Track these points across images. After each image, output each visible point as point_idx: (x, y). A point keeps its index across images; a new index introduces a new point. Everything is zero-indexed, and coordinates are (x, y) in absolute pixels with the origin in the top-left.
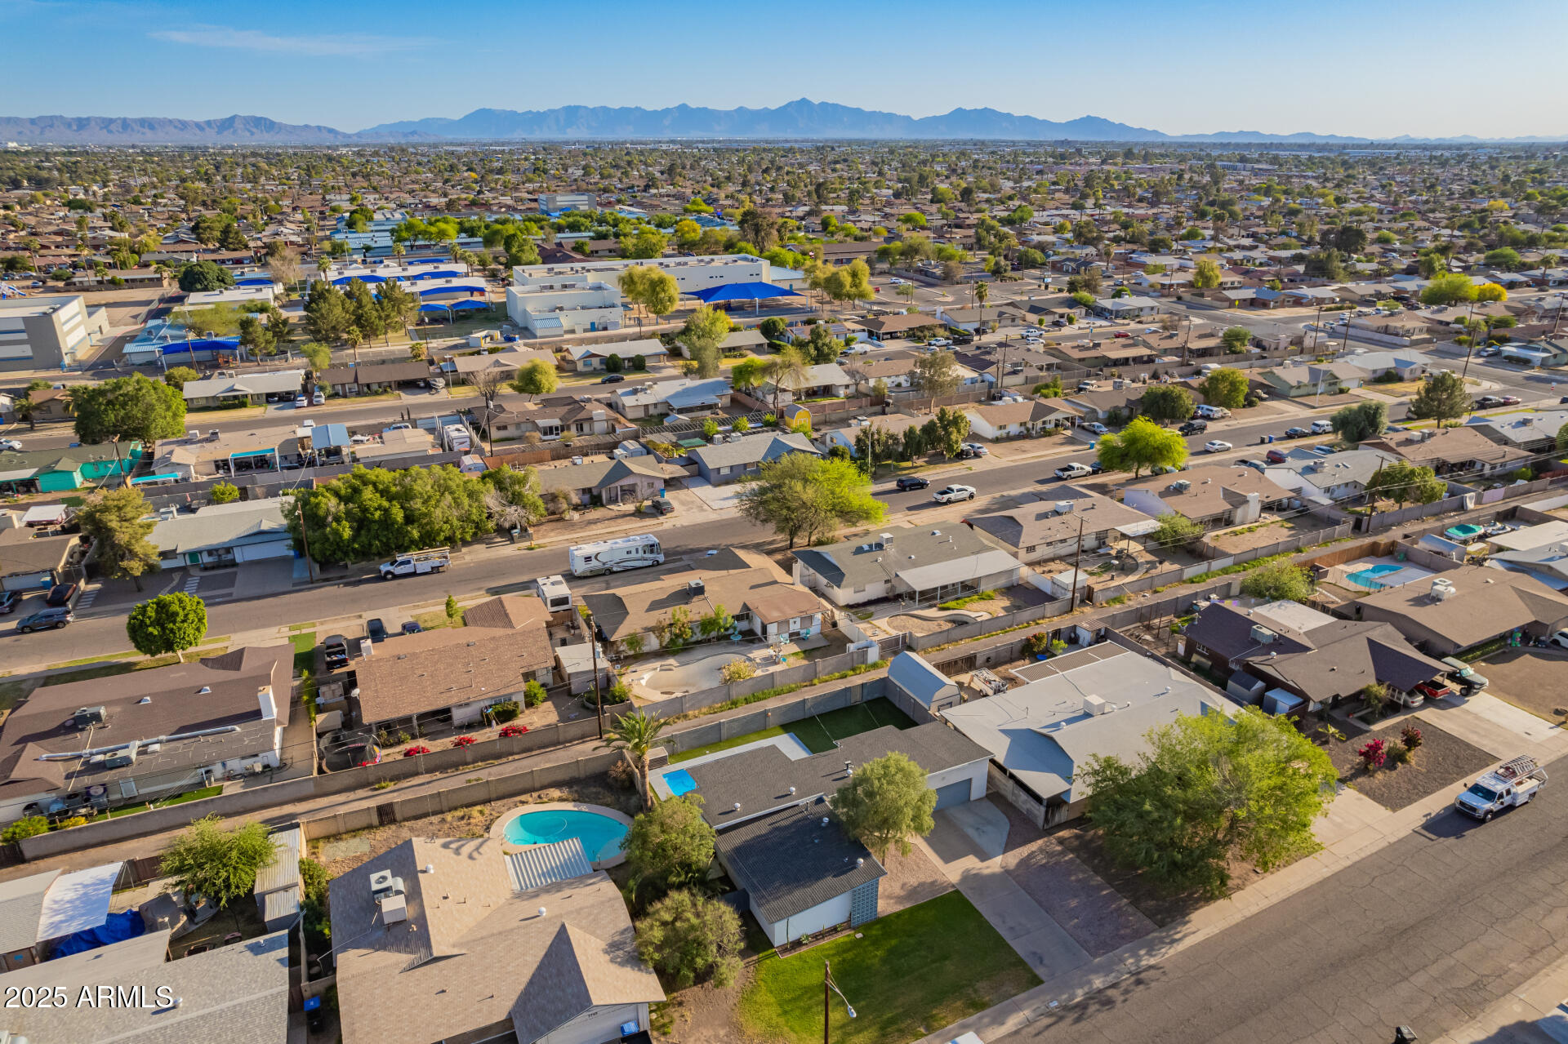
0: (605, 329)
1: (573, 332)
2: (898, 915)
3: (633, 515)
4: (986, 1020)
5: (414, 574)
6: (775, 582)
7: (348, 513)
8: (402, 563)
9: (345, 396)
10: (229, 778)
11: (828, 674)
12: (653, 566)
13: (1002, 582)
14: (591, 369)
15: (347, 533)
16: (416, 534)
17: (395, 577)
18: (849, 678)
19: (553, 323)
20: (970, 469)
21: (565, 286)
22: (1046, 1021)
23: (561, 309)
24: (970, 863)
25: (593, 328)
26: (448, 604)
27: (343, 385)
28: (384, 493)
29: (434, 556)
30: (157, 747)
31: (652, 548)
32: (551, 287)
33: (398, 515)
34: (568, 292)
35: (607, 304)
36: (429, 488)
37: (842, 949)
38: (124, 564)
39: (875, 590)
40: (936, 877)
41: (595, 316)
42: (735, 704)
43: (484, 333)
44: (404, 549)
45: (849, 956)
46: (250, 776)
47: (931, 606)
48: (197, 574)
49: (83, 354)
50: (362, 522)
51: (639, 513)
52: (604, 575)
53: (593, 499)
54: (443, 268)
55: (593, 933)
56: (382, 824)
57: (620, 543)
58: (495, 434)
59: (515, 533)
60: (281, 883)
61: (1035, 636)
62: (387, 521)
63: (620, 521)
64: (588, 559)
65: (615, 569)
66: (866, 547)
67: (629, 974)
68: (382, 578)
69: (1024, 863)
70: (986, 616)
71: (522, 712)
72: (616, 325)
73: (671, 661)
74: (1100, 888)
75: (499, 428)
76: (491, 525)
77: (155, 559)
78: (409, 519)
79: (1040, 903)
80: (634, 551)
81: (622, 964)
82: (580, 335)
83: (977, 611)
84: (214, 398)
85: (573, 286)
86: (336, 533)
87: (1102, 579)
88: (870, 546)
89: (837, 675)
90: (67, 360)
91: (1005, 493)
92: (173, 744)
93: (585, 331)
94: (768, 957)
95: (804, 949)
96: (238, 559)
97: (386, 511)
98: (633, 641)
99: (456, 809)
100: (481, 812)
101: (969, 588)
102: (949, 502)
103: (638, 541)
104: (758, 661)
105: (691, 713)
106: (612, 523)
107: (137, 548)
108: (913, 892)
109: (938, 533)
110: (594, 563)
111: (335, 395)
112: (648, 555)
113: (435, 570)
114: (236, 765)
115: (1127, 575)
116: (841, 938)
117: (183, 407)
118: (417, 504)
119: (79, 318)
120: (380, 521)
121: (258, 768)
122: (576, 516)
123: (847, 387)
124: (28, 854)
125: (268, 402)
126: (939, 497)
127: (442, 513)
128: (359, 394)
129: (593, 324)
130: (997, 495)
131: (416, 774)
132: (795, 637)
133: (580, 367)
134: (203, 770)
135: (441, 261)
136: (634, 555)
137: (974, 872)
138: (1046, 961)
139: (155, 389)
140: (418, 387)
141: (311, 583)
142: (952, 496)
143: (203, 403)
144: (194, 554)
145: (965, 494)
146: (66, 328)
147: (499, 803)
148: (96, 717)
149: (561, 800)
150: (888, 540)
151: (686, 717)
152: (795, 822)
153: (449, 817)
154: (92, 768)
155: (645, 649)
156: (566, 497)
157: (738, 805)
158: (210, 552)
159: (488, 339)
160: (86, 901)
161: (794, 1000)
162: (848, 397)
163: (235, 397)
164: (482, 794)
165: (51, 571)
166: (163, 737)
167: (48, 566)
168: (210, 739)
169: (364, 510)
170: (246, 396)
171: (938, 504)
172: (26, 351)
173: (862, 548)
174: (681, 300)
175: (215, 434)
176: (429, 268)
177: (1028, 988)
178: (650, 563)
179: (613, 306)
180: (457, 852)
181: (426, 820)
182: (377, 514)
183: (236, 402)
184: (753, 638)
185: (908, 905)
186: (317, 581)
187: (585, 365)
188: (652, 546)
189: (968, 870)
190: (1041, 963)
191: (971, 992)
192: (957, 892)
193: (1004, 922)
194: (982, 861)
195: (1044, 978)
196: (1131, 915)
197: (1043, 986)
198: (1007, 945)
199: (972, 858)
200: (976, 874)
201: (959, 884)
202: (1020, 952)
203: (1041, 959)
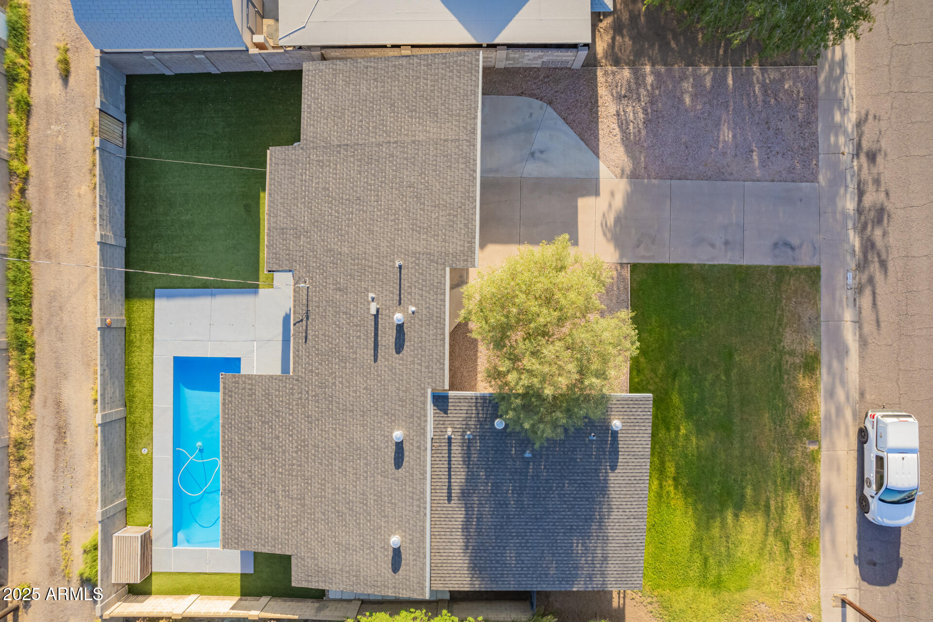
4: (835, 364)
22: (866, 301)
40: (596, 276)
45: (671, 469)
69: (630, 144)
74: (720, 81)
137: (611, 220)
138: (795, 241)
152: (467, 459)
161: (704, 565)
177: (818, 291)
189: (604, 225)
190: (793, 248)
191: (791, 360)
192: (634, 267)
193: (713, 246)
194: (597, 193)
195: (815, 263)
196: (781, 81)
197: (823, 273)
198: (748, 268)
199: (584, 203)
200: (618, 220)
201: (622, 256)
202: (767, 261)
203: (787, 244)
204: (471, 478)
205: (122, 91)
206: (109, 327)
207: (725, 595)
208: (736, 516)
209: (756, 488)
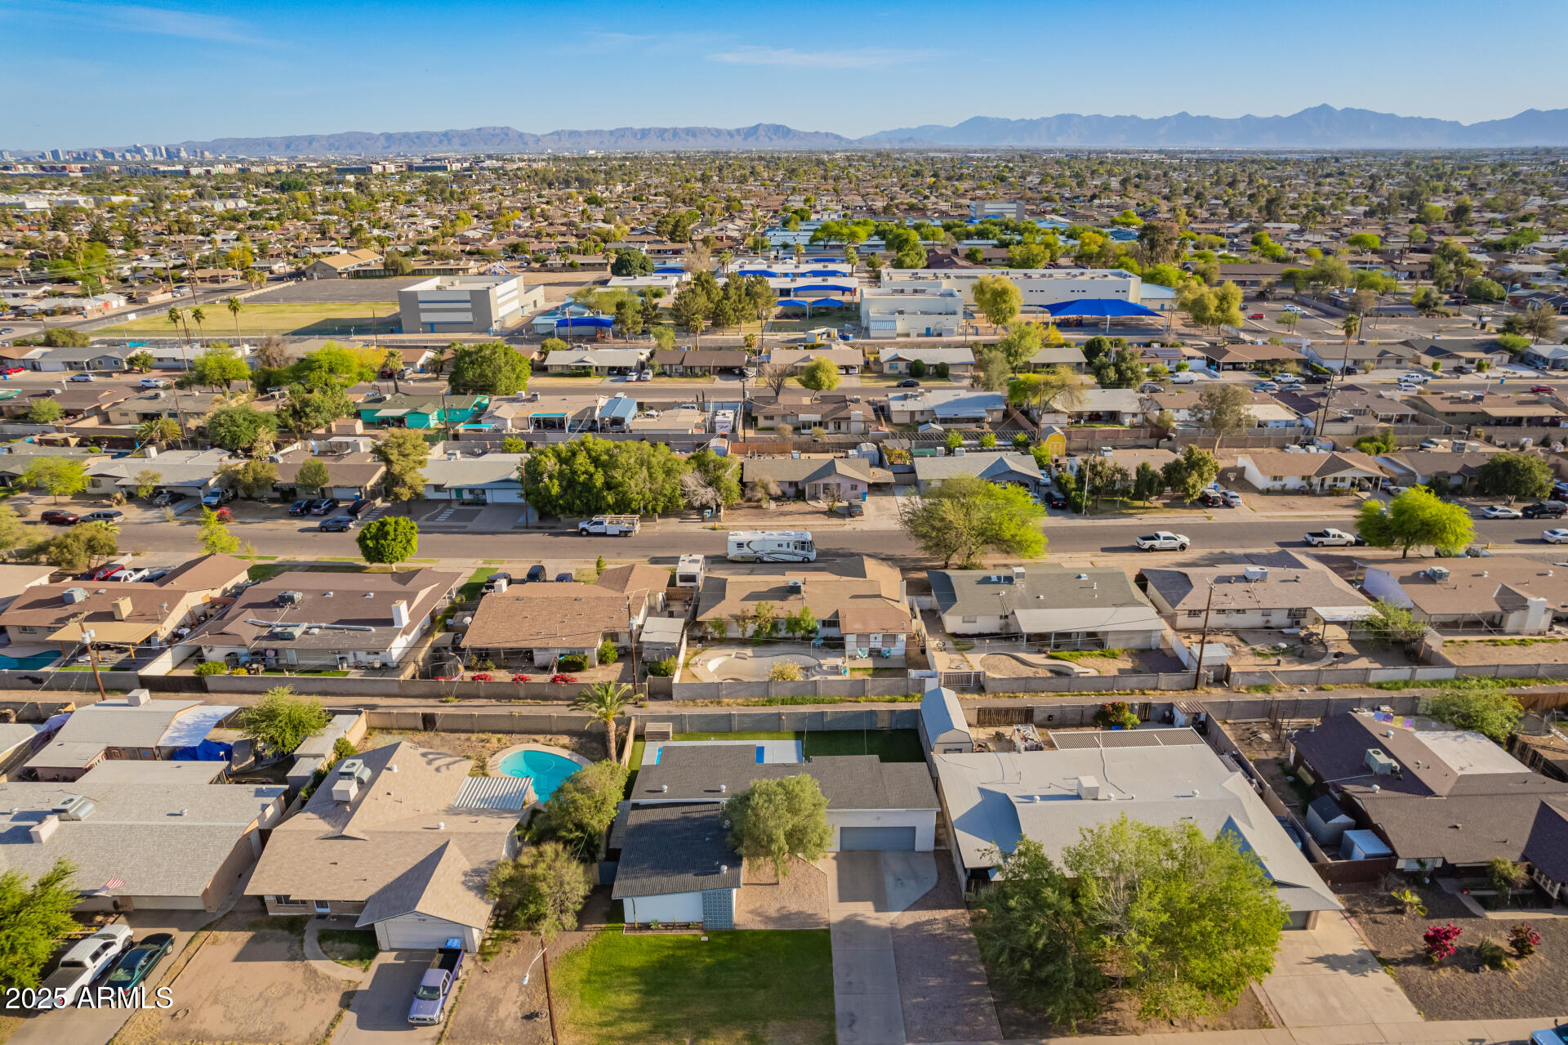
0: (940, 335)
1: (908, 335)
2: (754, 933)
3: (824, 513)
5: (604, 535)
6: (879, 596)
7: (561, 473)
8: (596, 523)
9: (670, 376)
10: (356, 668)
11: (878, 695)
12: (803, 562)
13: (1137, 642)
14: (896, 372)
15: (555, 489)
16: (610, 499)
17: (589, 534)
18: (897, 704)
19: (889, 325)
20: (1209, 518)
21: (916, 291)
23: (901, 312)
24: (865, 910)
25: (928, 333)
26: (598, 564)
27: (671, 366)
28: (596, 461)
29: (625, 521)
30: (316, 631)
31: (803, 545)
32: (902, 291)
33: (599, 480)
34: (918, 297)
35: (949, 311)
36: (632, 461)
37: (680, 945)
38: (396, 489)
39: (989, 624)
40: (818, 911)
41: (931, 321)
42: (770, 702)
43: (823, 330)
44: (600, 510)
45: (680, 953)
46: (370, 669)
47: (1039, 652)
48: (456, 506)
49: (511, 323)
50: (569, 482)
51: (831, 513)
52: (755, 562)
53: (797, 492)
54: (831, 267)
55: (467, 856)
56: (425, 729)
57: (775, 535)
58: (762, 422)
59: (707, 514)
60: (314, 751)
61: (1113, 705)
62: (588, 486)
63: (808, 516)
64: (740, 545)
65: (765, 559)
66: (994, 579)
67: (471, 898)
68: (579, 534)
69: (916, 927)
70: (1093, 673)
71: (593, 666)
72: (951, 332)
73: (749, 652)
74: (976, 977)
75: (766, 418)
76: (682, 502)
77: (421, 489)
78: (609, 486)
79: (898, 969)
80: (785, 545)
81: (470, 888)
82: (914, 339)
83: (1086, 666)
84: (568, 366)
85: (923, 291)
86: (547, 488)
87: (1266, 662)
88: (999, 578)
89: (887, 697)
90: (496, 327)
91: (1227, 551)
92: (330, 632)
93: (919, 335)
94: (612, 929)
95: (650, 933)
96: (489, 500)
97: (591, 475)
98: (719, 625)
99: (483, 732)
100: (499, 740)
101: (1095, 641)
102: (1152, 549)
103: (793, 535)
104: (825, 668)
105: (726, 700)
106: (801, 516)
107: (408, 479)
108: (786, 917)
109: (1084, 577)
110: (745, 550)
111: (663, 374)
112: (798, 551)
113: (625, 534)
114: (363, 657)
115: (1301, 663)
116: (686, 935)
117: (528, 370)
118: (617, 475)
119: (516, 293)
120: (583, 484)
121: (377, 665)
122: (773, 505)
123: (1134, 415)
125: (609, 374)
126: (1141, 542)
127: (637, 486)
128: (682, 375)
129: (928, 330)
130: (1217, 551)
131: (478, 697)
132: (875, 654)
133: (886, 369)
134: (338, 656)
135: (833, 261)
136: (784, 548)
137: (860, 919)
138: (855, 1027)
139: (506, 354)
140: (734, 374)
141: (527, 528)
142: (1157, 543)
143: (559, 370)
144: (459, 491)
145: (1174, 544)
147: (519, 736)
148: (291, 599)
149: (564, 747)
150: (1019, 575)
151: (719, 703)
152: (708, 817)
153: (474, 737)
154: (274, 636)
155: (730, 635)
156: (765, 487)
157: (666, 787)
158: (471, 491)
159: (825, 336)
160: (196, 728)
161: (604, 973)
162: (1133, 426)
163: (584, 367)
164: (506, 726)
165: (360, 488)
166: (324, 625)
167: (358, 484)
168: (351, 633)
169: (574, 472)
170: (591, 367)
171: (1138, 549)
172: (468, 317)
173: (990, 578)
174: (1023, 312)
175: (535, 395)
176: (819, 267)
178: (801, 559)
179: (954, 313)
180: (430, 763)
181: (457, 735)
182: (582, 478)
183: (583, 371)
184: (836, 645)
185: (771, 927)
186: (533, 527)
187: (891, 368)
188: (804, 543)
189: (856, 915)
190: (850, 1026)
191: (760, 1026)
192: (827, 932)
193: (847, 975)
194: (877, 911)
195: (840, 1040)
196: (984, 1015)
198: (833, 997)
199: (869, 905)
200: (860, 922)
201: (835, 925)
202: (839, 1008)
203: (853, 1022)
204: (695, 819)
205: (907, 726)
206: (780, 718)
207: (580, 986)
208: (640, 991)
209: (660, 1003)
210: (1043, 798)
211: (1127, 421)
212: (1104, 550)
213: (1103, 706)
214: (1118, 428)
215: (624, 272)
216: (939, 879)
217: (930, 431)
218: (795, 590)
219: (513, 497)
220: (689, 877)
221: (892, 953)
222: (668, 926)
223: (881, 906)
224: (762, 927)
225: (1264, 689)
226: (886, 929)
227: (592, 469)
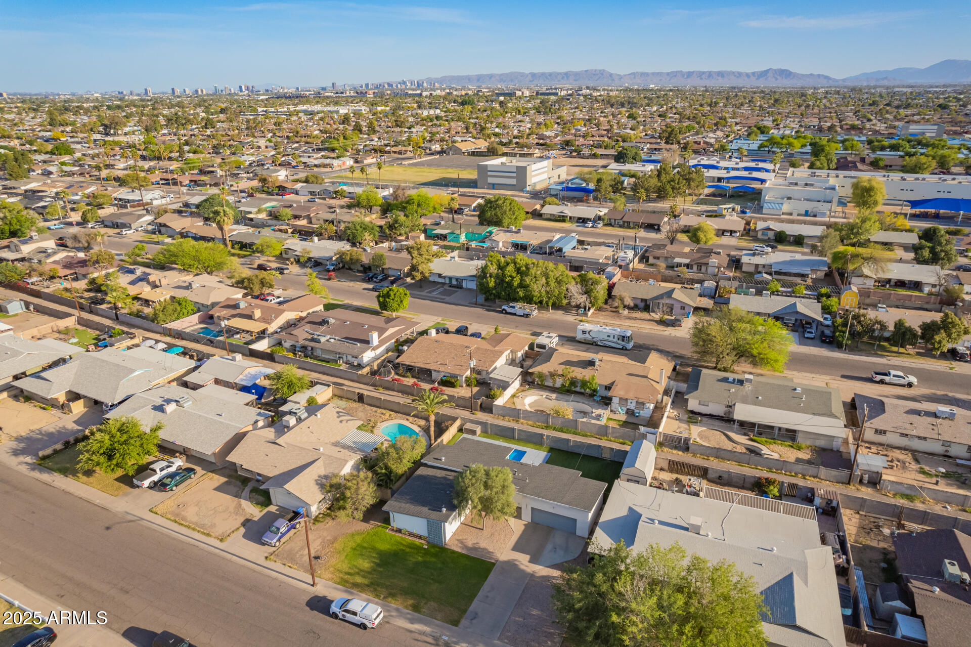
0: (815, 216)
1: (791, 214)
2: (453, 552)
3: (656, 321)
4: (409, 616)
5: (514, 314)
6: (646, 377)
7: (497, 274)
8: (511, 307)
9: (613, 226)
10: (346, 363)
11: (616, 437)
12: (622, 349)
13: (821, 443)
14: (766, 238)
15: (492, 284)
16: (521, 294)
17: (507, 313)
18: (625, 446)
19: (776, 206)
20: (951, 368)
21: (806, 185)
22: (430, 640)
23: (789, 198)
24: (523, 561)
25: (807, 214)
26: (496, 329)
27: (615, 220)
28: (518, 270)
29: (526, 308)
30: (332, 340)
31: (623, 338)
32: (796, 184)
33: (517, 281)
34: (807, 188)
35: (827, 200)
36: (539, 273)
37: (412, 546)
38: (414, 273)
39: (718, 409)
40: (496, 551)
41: (809, 206)
42: (547, 427)
43: (730, 206)
44: (516, 300)
45: (408, 550)
46: (352, 365)
47: (745, 434)
48: (446, 287)
49: (538, 187)
50: (500, 280)
51: (662, 322)
52: (592, 344)
53: (645, 306)
54: (761, 165)
55: (325, 468)
56: (359, 402)
57: (608, 329)
58: (651, 260)
59: (581, 311)
60: (296, 400)
61: (767, 479)
62: (510, 284)
63: (645, 322)
64: (584, 332)
65: (599, 343)
66: (731, 380)
67: (316, 488)
68: (501, 312)
69: (547, 578)
70: (776, 456)
71: (462, 386)
72: (824, 215)
73: (554, 396)
75: (654, 258)
76: (565, 302)
77: (427, 275)
78: (522, 285)
79: (520, 598)
80: (612, 337)
81: (317, 484)
82: (794, 217)
83: (772, 451)
84: (554, 215)
85: (812, 185)
86: (487, 283)
87: (927, 480)
88: (734, 380)
89: (621, 440)
90: (528, 188)
91: (950, 394)
92: (339, 342)
93: (799, 215)
94: (383, 527)
95: (400, 535)
96: (464, 286)
97: (513, 278)
98: (541, 375)
99: (385, 409)
100: (390, 415)
101: (790, 436)
102: (882, 382)
103: (619, 331)
104: (594, 415)
105: (522, 421)
106: (640, 321)
107: (420, 268)
108: (475, 549)
109: (799, 390)
110: (587, 336)
111: (610, 225)
112: (620, 342)
113: (527, 316)
114: (350, 358)
115: (959, 487)
116: (418, 541)
117: (523, 215)
118: (528, 280)
119: (546, 169)
120: (508, 283)
121: (356, 364)
122: (626, 312)
123: (934, 286)
124: (276, 360)
125: (577, 222)
126: (874, 376)
127: (537, 288)
128: (620, 226)
129: (807, 212)
130: (939, 393)
131: (393, 390)
132: (630, 412)
133: (760, 235)
134: (338, 356)
135: (764, 161)
136: (611, 339)
137: (517, 563)
138: (474, 621)
139: (510, 204)
140: (654, 228)
141: (476, 304)
142: (887, 379)
143: (549, 216)
144: (450, 278)
145: (902, 381)
146: (533, 173)
147: (401, 415)
148: (327, 322)
149: (419, 426)
151: (517, 421)
153: (379, 410)
154: (313, 340)
155: (546, 384)
156: (622, 300)
157: (443, 458)
158: (457, 279)
159: (730, 210)
160: (255, 377)
161: (365, 548)
162: (930, 294)
163: (563, 216)
164: (396, 408)
165: (400, 270)
166: (337, 338)
167: (400, 268)
168: (348, 344)
169: (504, 276)
170: (567, 216)
171: (870, 380)
172: (513, 182)
173: (728, 379)
174: (885, 204)
175: (519, 230)
176: (753, 165)
177: (447, 622)
178: (621, 347)
179: (831, 202)
180: (338, 417)
181: (372, 408)
182: (507, 280)
183: (562, 219)
184: (606, 402)
185: (464, 552)
186: (479, 305)
187: (763, 234)
188: (624, 337)
189: (516, 560)
190: (472, 620)
191: (424, 602)
192: (494, 564)
193: (489, 592)
194: (530, 562)
195: (461, 625)
196: (553, 642)
197: (454, 628)
198: (473, 600)
199: (528, 557)
200: (516, 565)
201: (501, 562)
202: (471, 608)
203: (475, 618)
204: (449, 480)
206: (542, 438)
207: (349, 551)
208: (374, 562)
209: (381, 572)
210: (661, 523)
211: (927, 289)
212: (843, 376)
213: (760, 478)
214: (917, 293)
215: (622, 161)
216: (580, 555)
217: (761, 279)
218: (591, 363)
219: (472, 285)
220: (425, 510)
221: (522, 589)
222: (411, 534)
223: (533, 560)
224: (459, 550)
225: (910, 498)
226: (529, 574)
227: (514, 275)
